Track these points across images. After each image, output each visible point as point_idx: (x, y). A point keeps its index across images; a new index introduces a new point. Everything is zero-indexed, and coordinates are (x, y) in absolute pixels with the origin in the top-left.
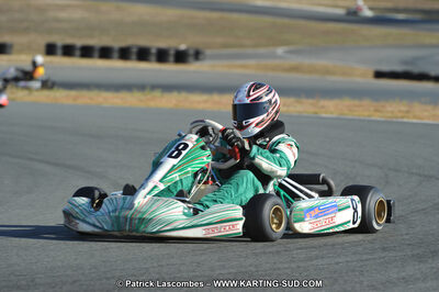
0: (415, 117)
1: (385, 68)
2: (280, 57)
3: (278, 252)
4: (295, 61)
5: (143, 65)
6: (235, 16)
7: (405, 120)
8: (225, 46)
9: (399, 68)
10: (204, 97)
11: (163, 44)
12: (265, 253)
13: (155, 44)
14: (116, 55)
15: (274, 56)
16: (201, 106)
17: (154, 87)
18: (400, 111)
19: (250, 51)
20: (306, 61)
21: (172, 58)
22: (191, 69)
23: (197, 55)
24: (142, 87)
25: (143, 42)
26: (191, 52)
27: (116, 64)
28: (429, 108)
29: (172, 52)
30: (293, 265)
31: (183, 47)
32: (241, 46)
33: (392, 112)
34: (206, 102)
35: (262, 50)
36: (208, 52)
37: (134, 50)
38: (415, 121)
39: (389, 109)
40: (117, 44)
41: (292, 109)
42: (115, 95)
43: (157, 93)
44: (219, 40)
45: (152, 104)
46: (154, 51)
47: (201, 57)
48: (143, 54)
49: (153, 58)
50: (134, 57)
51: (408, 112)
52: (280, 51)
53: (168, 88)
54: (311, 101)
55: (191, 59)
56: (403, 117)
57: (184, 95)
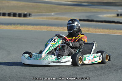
0: (90, 32)
1: (82, 18)
2: (53, 16)
3: (53, 70)
4: (57, 16)
5: (15, 18)
6: (40, 4)
7: (88, 33)
8: (37, 12)
9: (86, 18)
10: (32, 27)
11: (20, 12)
12: (49, 70)
13: (18, 12)
14: (7, 15)
15: (51, 15)
16: (31, 29)
17: (18, 24)
18: (86, 30)
19: (44, 14)
20: (60, 17)
21: (23, 16)
22: (28, 19)
23: (30, 15)
24: (14, 24)
25: (14, 11)
26: (28, 14)
27: (7, 18)
28: (94, 29)
29: (23, 14)
30: (57, 73)
31: (26, 13)
32: (42, 12)
33: (84, 30)
34: (32, 28)
35: (48, 14)
36: (33, 14)
37: (12, 14)
38: (90, 33)
39: (83, 30)
40: (7, 12)
41: (56, 30)
42: (7, 26)
43: (19, 26)
44: (36, 11)
45: (17, 29)
46: (17, 14)
47: (31, 15)
48: (15, 15)
49: (17, 16)
50: (12, 16)
51: (88, 30)
52: (53, 14)
53: (21, 24)
54: (61, 28)
55: (28, 16)
56: (87, 32)
57: (26, 26)
